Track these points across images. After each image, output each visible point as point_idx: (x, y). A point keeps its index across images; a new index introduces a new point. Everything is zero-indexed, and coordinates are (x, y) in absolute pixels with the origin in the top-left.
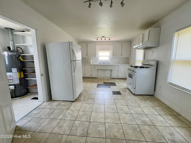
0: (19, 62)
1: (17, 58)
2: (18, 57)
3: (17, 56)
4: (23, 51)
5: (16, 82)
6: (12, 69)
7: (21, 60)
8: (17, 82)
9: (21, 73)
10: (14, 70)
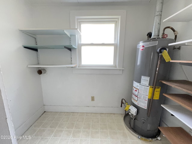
0: (159, 63)
1: (158, 53)
2: (161, 52)
3: (158, 50)
4: (176, 36)
5: (142, 104)
6: (142, 77)
7: (164, 60)
8: (144, 105)
9: (156, 90)
10: (145, 80)
